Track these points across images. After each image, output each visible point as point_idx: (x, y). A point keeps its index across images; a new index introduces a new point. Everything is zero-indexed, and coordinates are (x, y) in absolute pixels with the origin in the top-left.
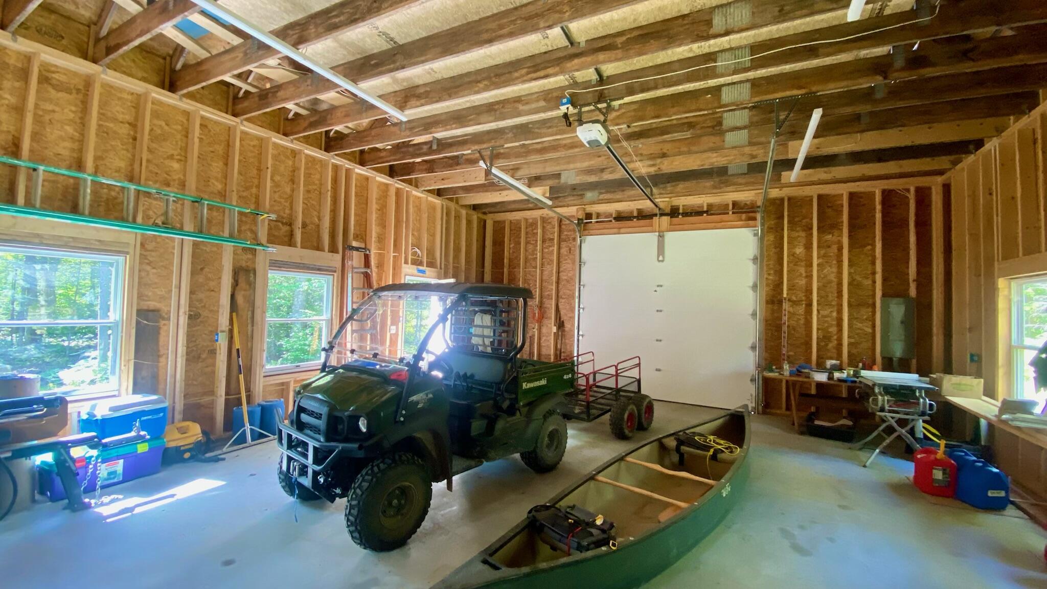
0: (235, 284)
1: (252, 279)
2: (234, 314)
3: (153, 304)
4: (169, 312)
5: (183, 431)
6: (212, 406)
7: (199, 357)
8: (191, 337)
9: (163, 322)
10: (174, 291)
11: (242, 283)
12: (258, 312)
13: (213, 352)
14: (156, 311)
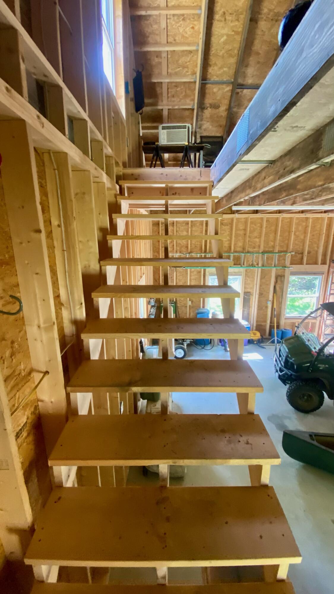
0: (276, 282)
1: (283, 280)
2: (275, 294)
3: (249, 290)
4: (253, 293)
5: (255, 334)
6: (265, 326)
7: (262, 309)
8: (259, 301)
9: (251, 296)
10: (255, 286)
11: (279, 282)
12: (284, 293)
13: (267, 307)
14: (249, 292)
